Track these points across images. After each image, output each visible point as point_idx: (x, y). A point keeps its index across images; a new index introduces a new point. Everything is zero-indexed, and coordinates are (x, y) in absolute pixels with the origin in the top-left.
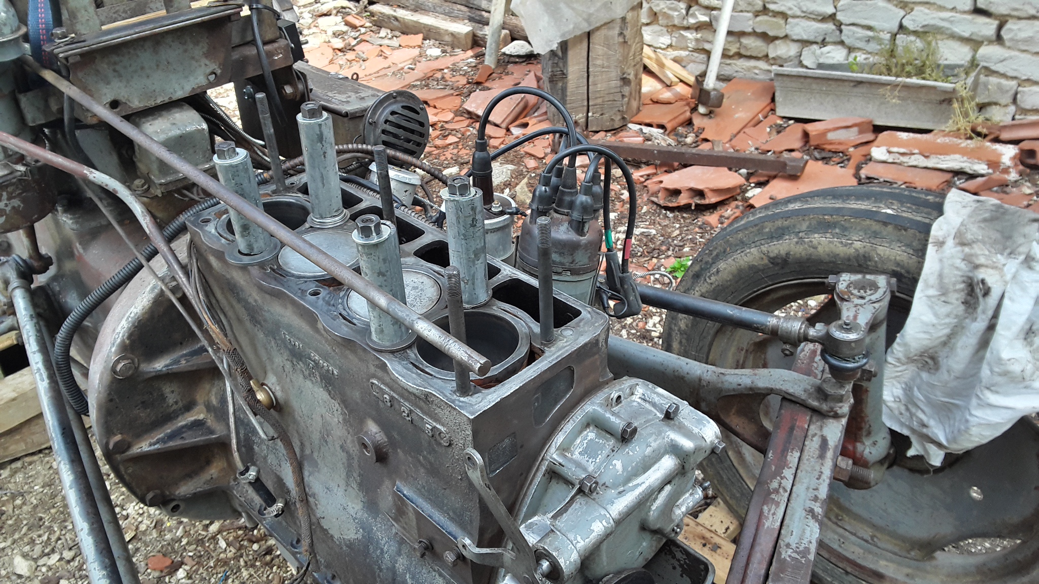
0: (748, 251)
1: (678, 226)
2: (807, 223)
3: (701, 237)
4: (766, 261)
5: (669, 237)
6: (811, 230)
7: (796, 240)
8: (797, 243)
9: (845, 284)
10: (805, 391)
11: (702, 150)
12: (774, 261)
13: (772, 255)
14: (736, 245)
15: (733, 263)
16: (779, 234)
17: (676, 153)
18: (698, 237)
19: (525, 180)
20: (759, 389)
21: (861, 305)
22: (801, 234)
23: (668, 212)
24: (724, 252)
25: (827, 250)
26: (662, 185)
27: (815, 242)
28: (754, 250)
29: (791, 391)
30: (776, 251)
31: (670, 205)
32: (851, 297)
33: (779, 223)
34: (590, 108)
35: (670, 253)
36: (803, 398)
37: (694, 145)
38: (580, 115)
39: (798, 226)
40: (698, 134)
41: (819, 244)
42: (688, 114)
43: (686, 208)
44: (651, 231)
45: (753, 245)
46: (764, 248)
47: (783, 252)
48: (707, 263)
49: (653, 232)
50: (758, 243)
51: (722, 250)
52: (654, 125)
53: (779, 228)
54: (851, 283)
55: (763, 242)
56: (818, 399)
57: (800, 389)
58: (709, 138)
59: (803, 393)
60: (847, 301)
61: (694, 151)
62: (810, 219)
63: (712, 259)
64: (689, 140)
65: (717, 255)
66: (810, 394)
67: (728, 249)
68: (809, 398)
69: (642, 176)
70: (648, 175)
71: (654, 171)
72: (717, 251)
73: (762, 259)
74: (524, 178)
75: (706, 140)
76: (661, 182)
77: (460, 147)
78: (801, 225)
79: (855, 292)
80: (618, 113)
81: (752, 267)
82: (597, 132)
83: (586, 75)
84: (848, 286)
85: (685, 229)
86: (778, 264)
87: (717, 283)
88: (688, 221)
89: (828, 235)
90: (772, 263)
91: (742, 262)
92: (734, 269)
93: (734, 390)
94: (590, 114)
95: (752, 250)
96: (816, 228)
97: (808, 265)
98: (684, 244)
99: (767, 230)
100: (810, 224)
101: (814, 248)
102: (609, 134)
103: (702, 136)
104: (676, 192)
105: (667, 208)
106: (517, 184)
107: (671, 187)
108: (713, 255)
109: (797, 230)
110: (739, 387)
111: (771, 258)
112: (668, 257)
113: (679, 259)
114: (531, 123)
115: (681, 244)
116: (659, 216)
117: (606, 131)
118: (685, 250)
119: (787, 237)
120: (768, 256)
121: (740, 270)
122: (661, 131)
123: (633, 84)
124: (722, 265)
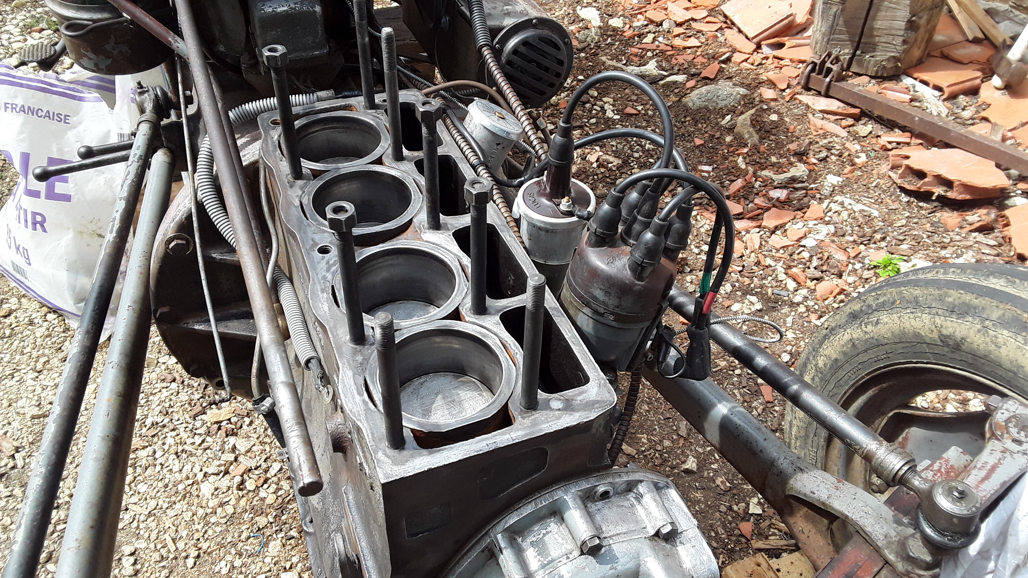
0: (920, 315)
1: (908, 214)
2: (1001, 312)
3: (928, 237)
4: (935, 335)
5: (891, 225)
6: (1003, 323)
7: (979, 326)
8: (979, 331)
9: (1007, 415)
10: (886, 537)
11: (973, 133)
12: (945, 340)
13: (945, 332)
14: (908, 302)
15: (897, 320)
16: (961, 311)
17: (940, 127)
18: (925, 236)
19: (752, 111)
20: (833, 509)
21: (1012, 453)
22: (987, 322)
23: (903, 195)
24: (893, 303)
25: (1011, 355)
26: (906, 162)
27: (1000, 340)
28: (926, 318)
29: (868, 529)
30: (951, 330)
31: (908, 187)
32: (1006, 435)
33: (968, 297)
34: (861, 45)
35: (883, 244)
36: (880, 545)
37: (971, 122)
38: (847, 51)
39: (988, 312)
40: (980, 110)
41: (1005, 344)
42: (978, 81)
43: (925, 196)
44: (873, 211)
45: (927, 311)
46: (938, 321)
47: (959, 335)
48: (869, 306)
49: (876, 213)
50: (934, 311)
51: (891, 300)
52: (931, 85)
53: (964, 303)
54: (1014, 417)
55: (940, 312)
56: (898, 554)
57: (882, 531)
58: (991, 119)
59: (882, 538)
60: (998, 439)
61: (963, 130)
62: (1005, 310)
63: (877, 305)
64: (967, 114)
65: (883, 303)
66: (890, 543)
67: (898, 302)
68: (887, 548)
69: (890, 143)
70: (898, 143)
71: (908, 140)
72: (885, 298)
73: (932, 331)
74: (753, 107)
75: (986, 119)
76: (907, 157)
77: (698, 53)
78: (992, 312)
79: (1014, 431)
80: (893, 60)
81: (917, 335)
82: (860, 75)
83: (868, 6)
84: (1008, 421)
85: (915, 220)
86: (948, 345)
87: (872, 334)
88: (923, 212)
89: (1020, 338)
90: (941, 341)
91: (907, 325)
92: (896, 328)
93: (805, 495)
94: (858, 52)
95: (924, 315)
96: (1007, 323)
97: (983, 361)
98: (905, 239)
99: (950, 300)
100: (1004, 315)
101: (996, 346)
102: (873, 81)
103: (983, 114)
104: (921, 175)
105: (903, 189)
106: (742, 113)
107: (916, 166)
108: (879, 301)
109: (985, 316)
110: (812, 495)
111: (942, 335)
112: (880, 248)
113: (890, 255)
114: (788, 44)
115: (901, 238)
116: (891, 196)
117: (871, 77)
118: (901, 247)
119: (970, 319)
120: (940, 332)
121: (903, 333)
122: (937, 93)
123: (922, 31)
124: (885, 318)
